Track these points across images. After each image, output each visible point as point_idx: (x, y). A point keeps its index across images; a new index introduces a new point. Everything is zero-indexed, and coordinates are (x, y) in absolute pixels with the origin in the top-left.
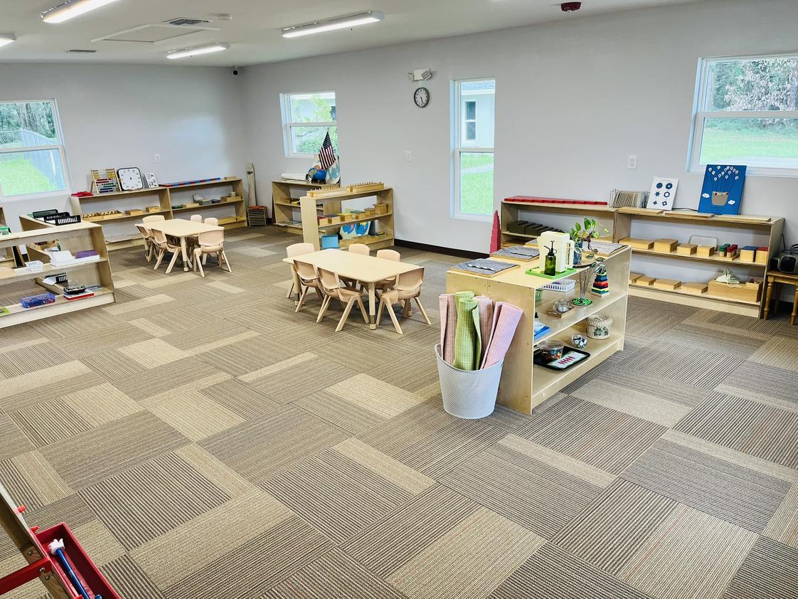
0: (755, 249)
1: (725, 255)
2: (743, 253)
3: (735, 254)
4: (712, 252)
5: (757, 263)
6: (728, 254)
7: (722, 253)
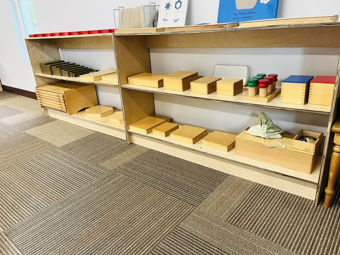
0: (308, 81)
1: (257, 93)
2: (286, 88)
3: (273, 90)
4: (238, 88)
5: (312, 107)
6: (262, 91)
7: (251, 90)
